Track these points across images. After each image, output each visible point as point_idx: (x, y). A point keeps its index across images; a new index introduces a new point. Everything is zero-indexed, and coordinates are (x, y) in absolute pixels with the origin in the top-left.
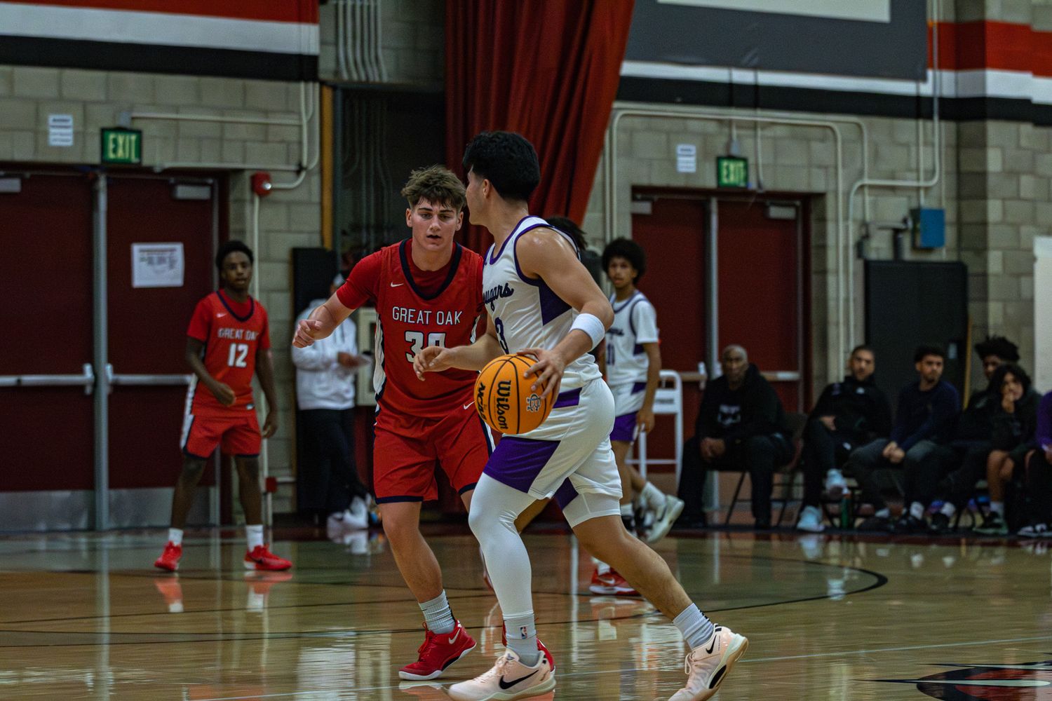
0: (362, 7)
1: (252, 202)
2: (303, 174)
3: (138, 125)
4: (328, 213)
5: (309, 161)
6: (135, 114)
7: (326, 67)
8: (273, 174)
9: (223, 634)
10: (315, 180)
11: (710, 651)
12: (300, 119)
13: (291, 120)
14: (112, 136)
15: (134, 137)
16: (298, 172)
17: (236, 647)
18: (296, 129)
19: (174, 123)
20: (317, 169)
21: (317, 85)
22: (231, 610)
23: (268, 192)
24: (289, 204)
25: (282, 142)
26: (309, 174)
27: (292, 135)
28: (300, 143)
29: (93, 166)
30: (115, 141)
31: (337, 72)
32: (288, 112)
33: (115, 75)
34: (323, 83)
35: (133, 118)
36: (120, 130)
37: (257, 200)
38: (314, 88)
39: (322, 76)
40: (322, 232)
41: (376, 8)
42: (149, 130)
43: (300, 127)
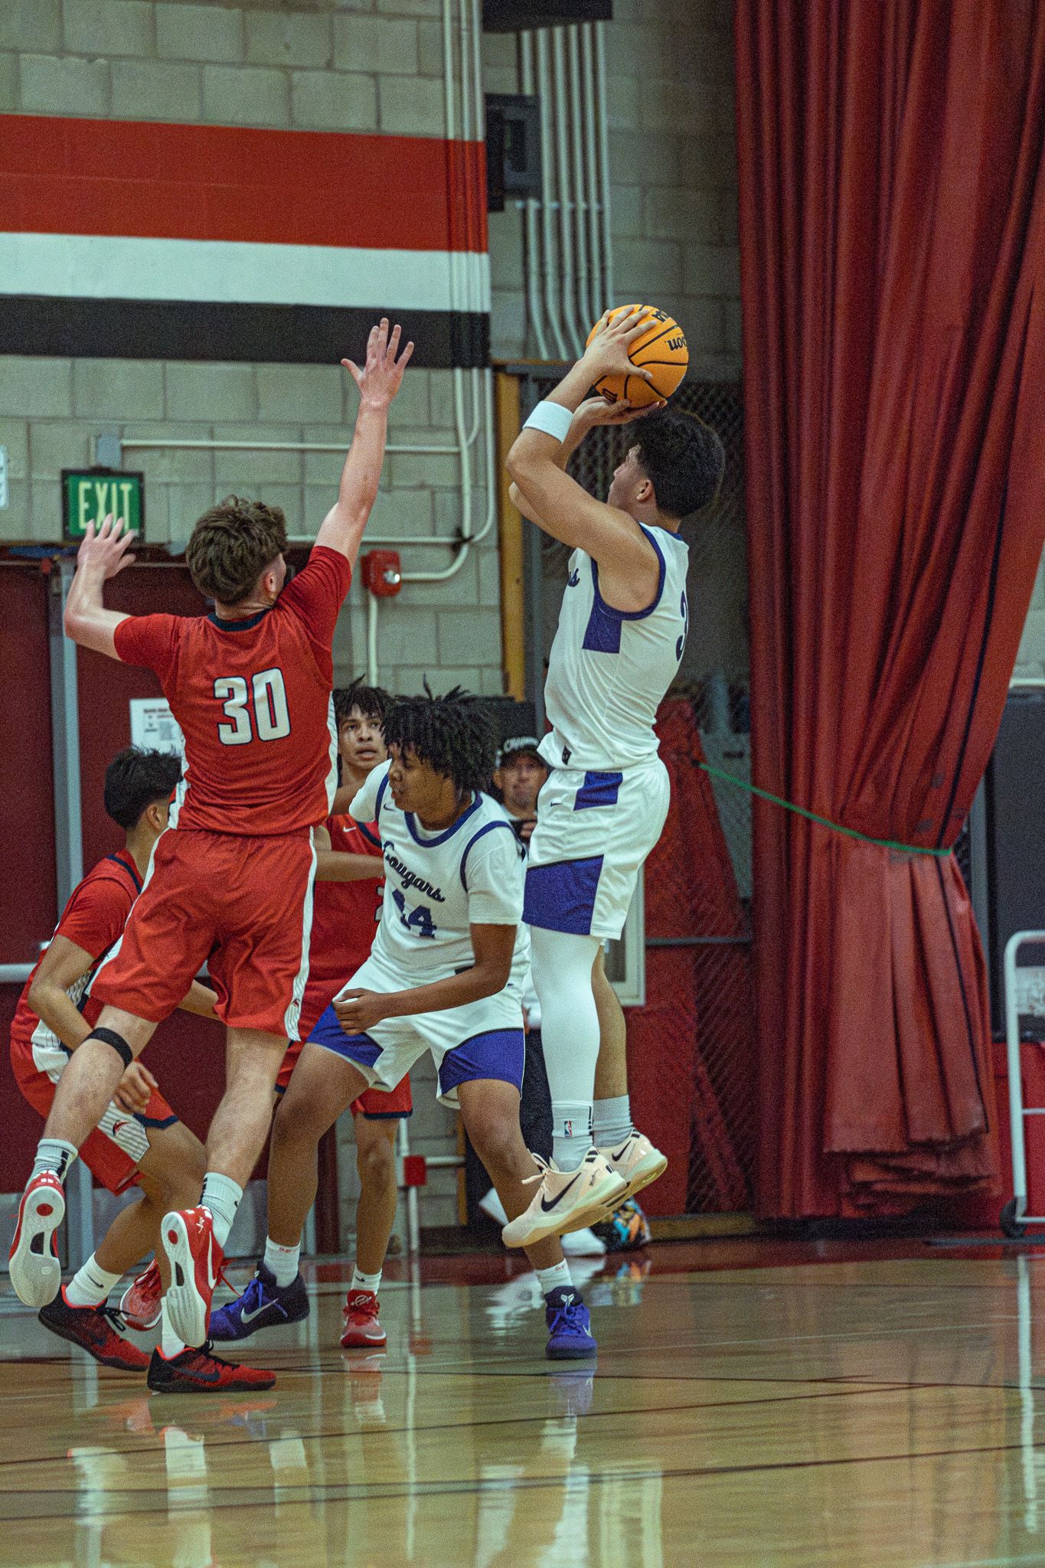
0: (574, 213)
1: (366, 608)
2: (465, 550)
3: (134, 463)
4: (515, 628)
5: (477, 524)
6: (126, 442)
7: (505, 337)
8: (405, 553)
9: (327, 1487)
10: (489, 561)
11: (616, 1159)
12: (457, 443)
13: (442, 444)
14: (84, 485)
15: (126, 487)
16: (455, 548)
17: (356, 1511)
18: (450, 462)
19: (207, 455)
20: (493, 542)
21: (488, 372)
22: (342, 1435)
23: (394, 589)
24: (439, 610)
25: (422, 486)
26: (476, 548)
27: (439, 474)
28: (458, 489)
29: (49, 546)
30: (91, 496)
31: (527, 346)
32: (432, 428)
33: (86, 365)
34: (498, 369)
35: (125, 449)
36: (100, 473)
37: (374, 605)
38: (480, 380)
39: (497, 354)
40: (503, 666)
41: (601, 213)
42: (158, 472)
43: (458, 455)
